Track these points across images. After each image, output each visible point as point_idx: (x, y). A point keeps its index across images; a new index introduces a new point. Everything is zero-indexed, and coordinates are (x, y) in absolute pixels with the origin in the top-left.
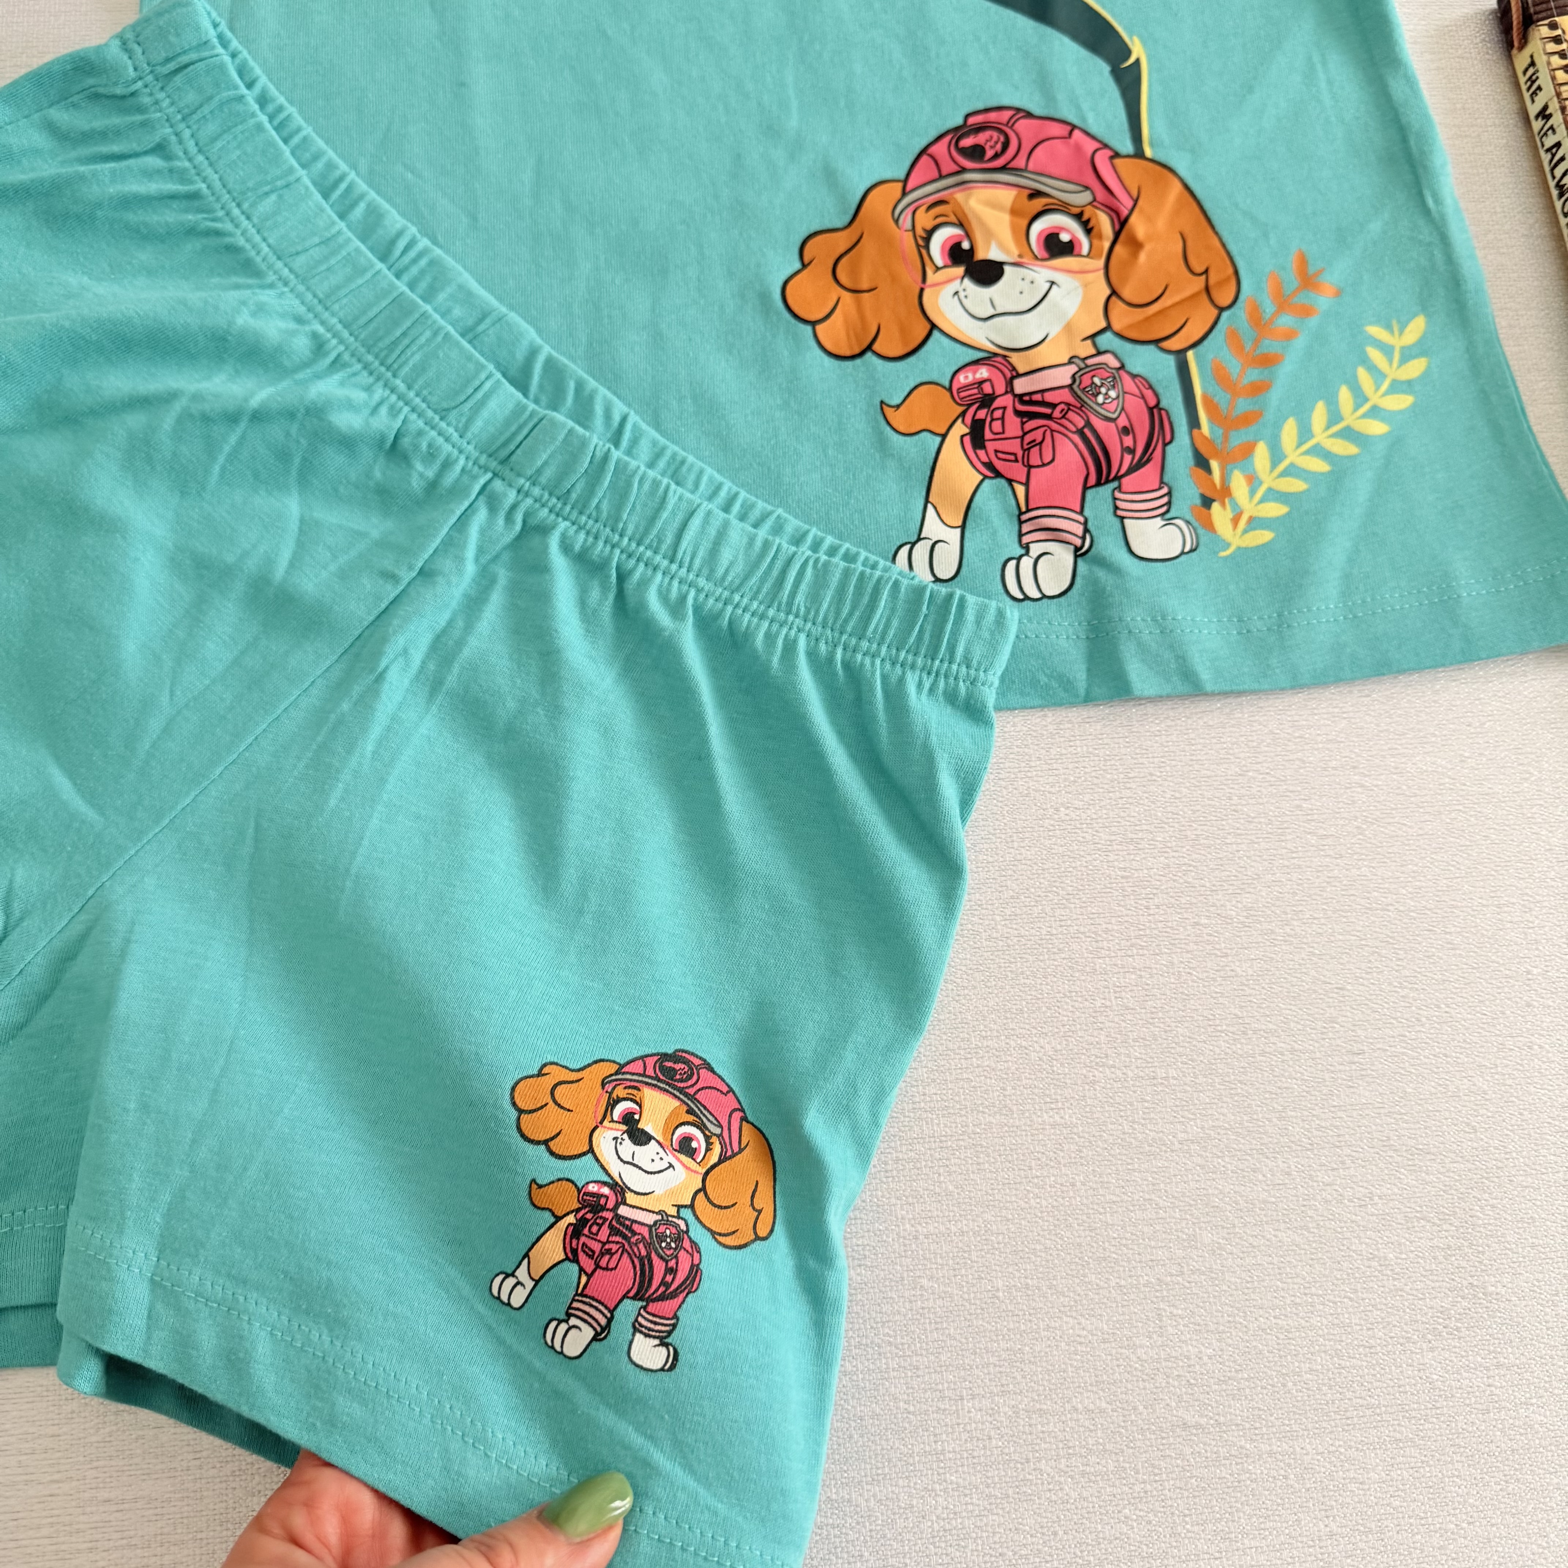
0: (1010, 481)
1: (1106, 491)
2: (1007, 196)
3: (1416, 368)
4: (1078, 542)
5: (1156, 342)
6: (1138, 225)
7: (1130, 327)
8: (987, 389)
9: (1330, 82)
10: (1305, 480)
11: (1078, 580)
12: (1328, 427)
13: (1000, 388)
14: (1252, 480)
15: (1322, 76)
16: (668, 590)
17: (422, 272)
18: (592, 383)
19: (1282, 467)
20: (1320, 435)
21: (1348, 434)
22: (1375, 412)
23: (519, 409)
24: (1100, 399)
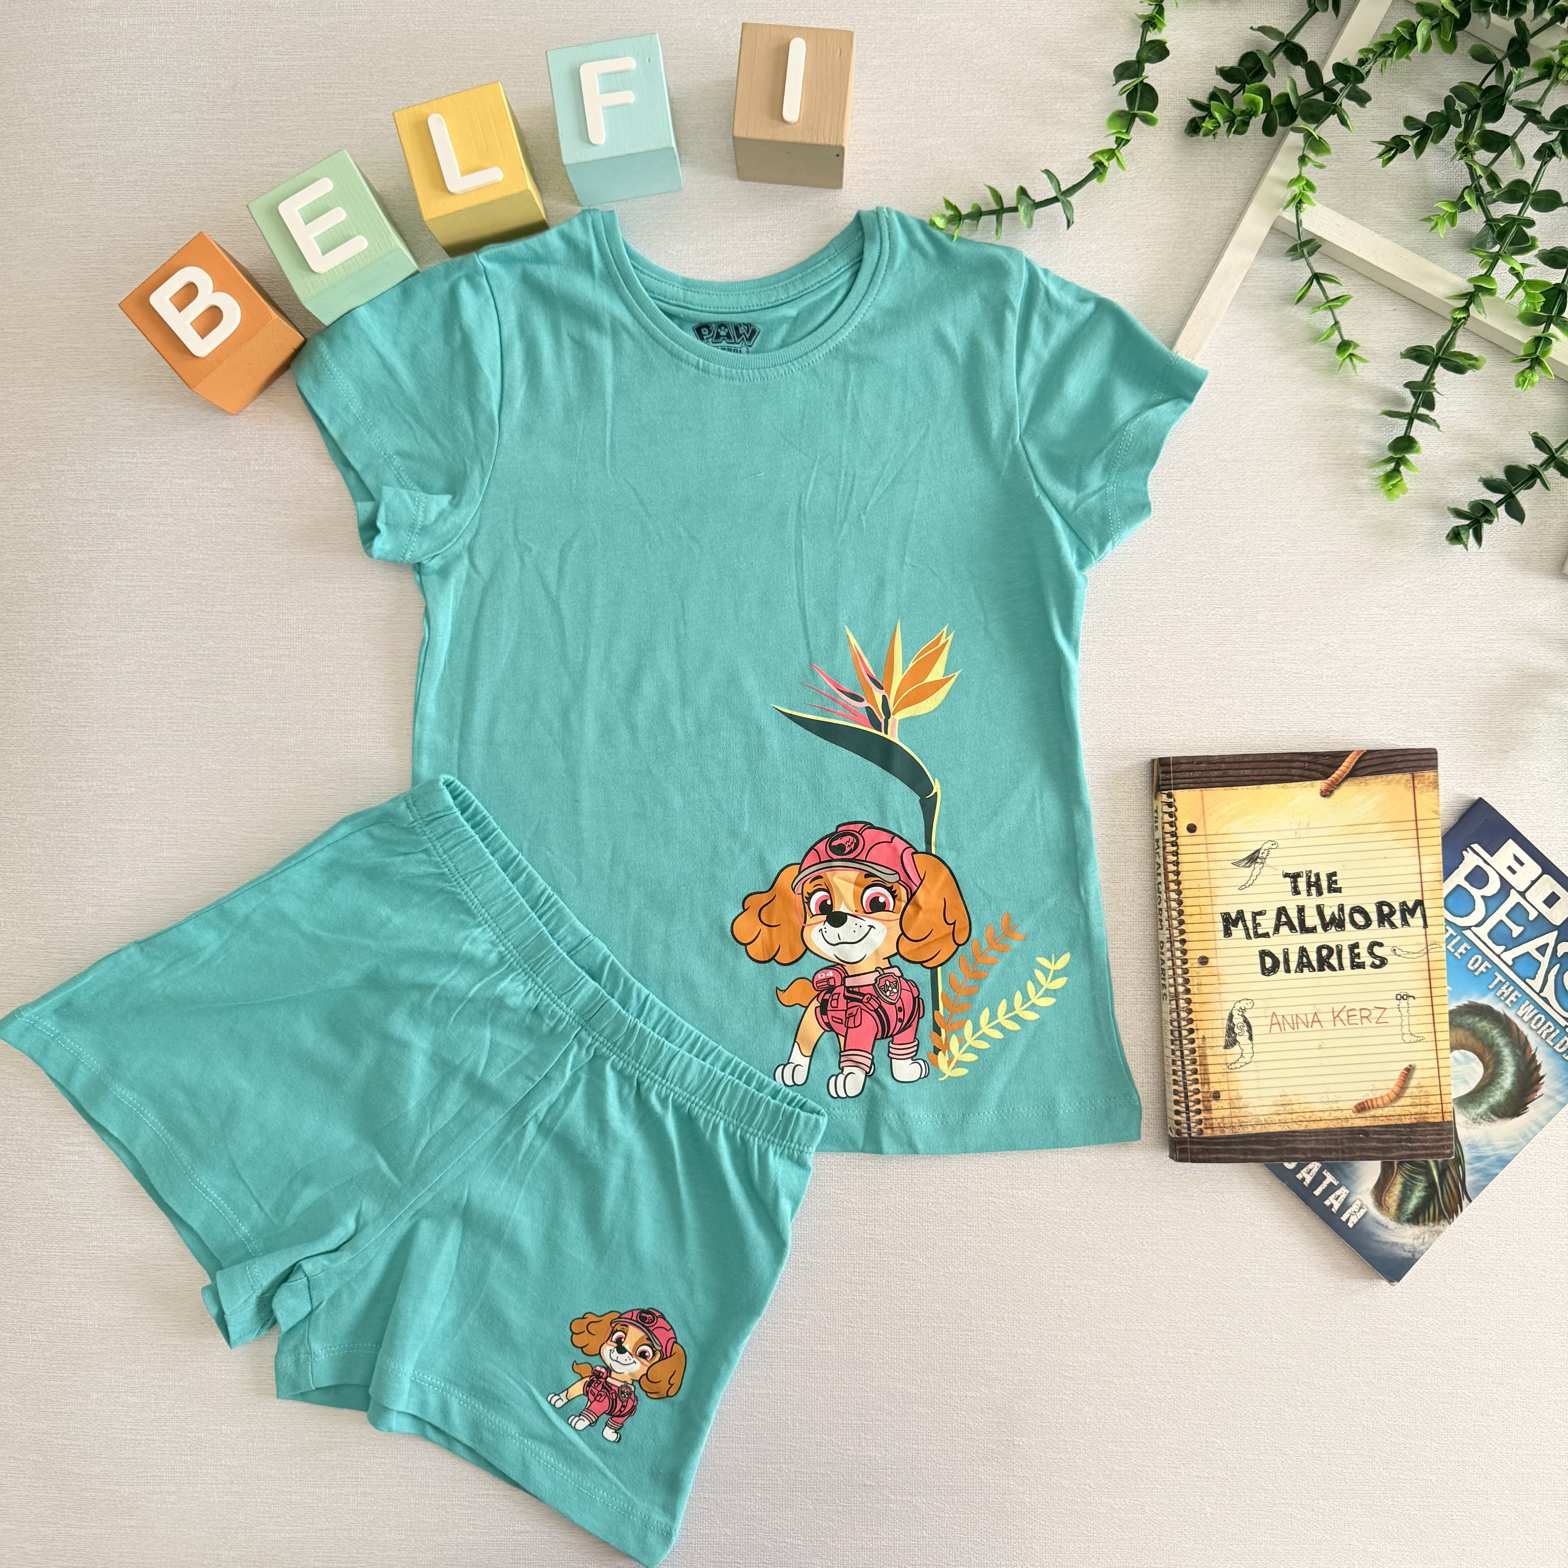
0: (837, 1034)
1: (885, 1042)
2: (853, 875)
3: (1060, 982)
4: (868, 1070)
5: (921, 963)
6: (920, 896)
7: (910, 952)
8: (832, 982)
9: (1042, 809)
10: (989, 1043)
11: (865, 1089)
12: (1006, 1014)
13: (838, 983)
14: (962, 1042)
15: (1039, 806)
16: (661, 1093)
17: (553, 915)
18: (633, 979)
19: (977, 1035)
20: (1001, 1019)
21: (1016, 1019)
22: (1033, 1007)
23: (596, 992)
24: (888, 993)
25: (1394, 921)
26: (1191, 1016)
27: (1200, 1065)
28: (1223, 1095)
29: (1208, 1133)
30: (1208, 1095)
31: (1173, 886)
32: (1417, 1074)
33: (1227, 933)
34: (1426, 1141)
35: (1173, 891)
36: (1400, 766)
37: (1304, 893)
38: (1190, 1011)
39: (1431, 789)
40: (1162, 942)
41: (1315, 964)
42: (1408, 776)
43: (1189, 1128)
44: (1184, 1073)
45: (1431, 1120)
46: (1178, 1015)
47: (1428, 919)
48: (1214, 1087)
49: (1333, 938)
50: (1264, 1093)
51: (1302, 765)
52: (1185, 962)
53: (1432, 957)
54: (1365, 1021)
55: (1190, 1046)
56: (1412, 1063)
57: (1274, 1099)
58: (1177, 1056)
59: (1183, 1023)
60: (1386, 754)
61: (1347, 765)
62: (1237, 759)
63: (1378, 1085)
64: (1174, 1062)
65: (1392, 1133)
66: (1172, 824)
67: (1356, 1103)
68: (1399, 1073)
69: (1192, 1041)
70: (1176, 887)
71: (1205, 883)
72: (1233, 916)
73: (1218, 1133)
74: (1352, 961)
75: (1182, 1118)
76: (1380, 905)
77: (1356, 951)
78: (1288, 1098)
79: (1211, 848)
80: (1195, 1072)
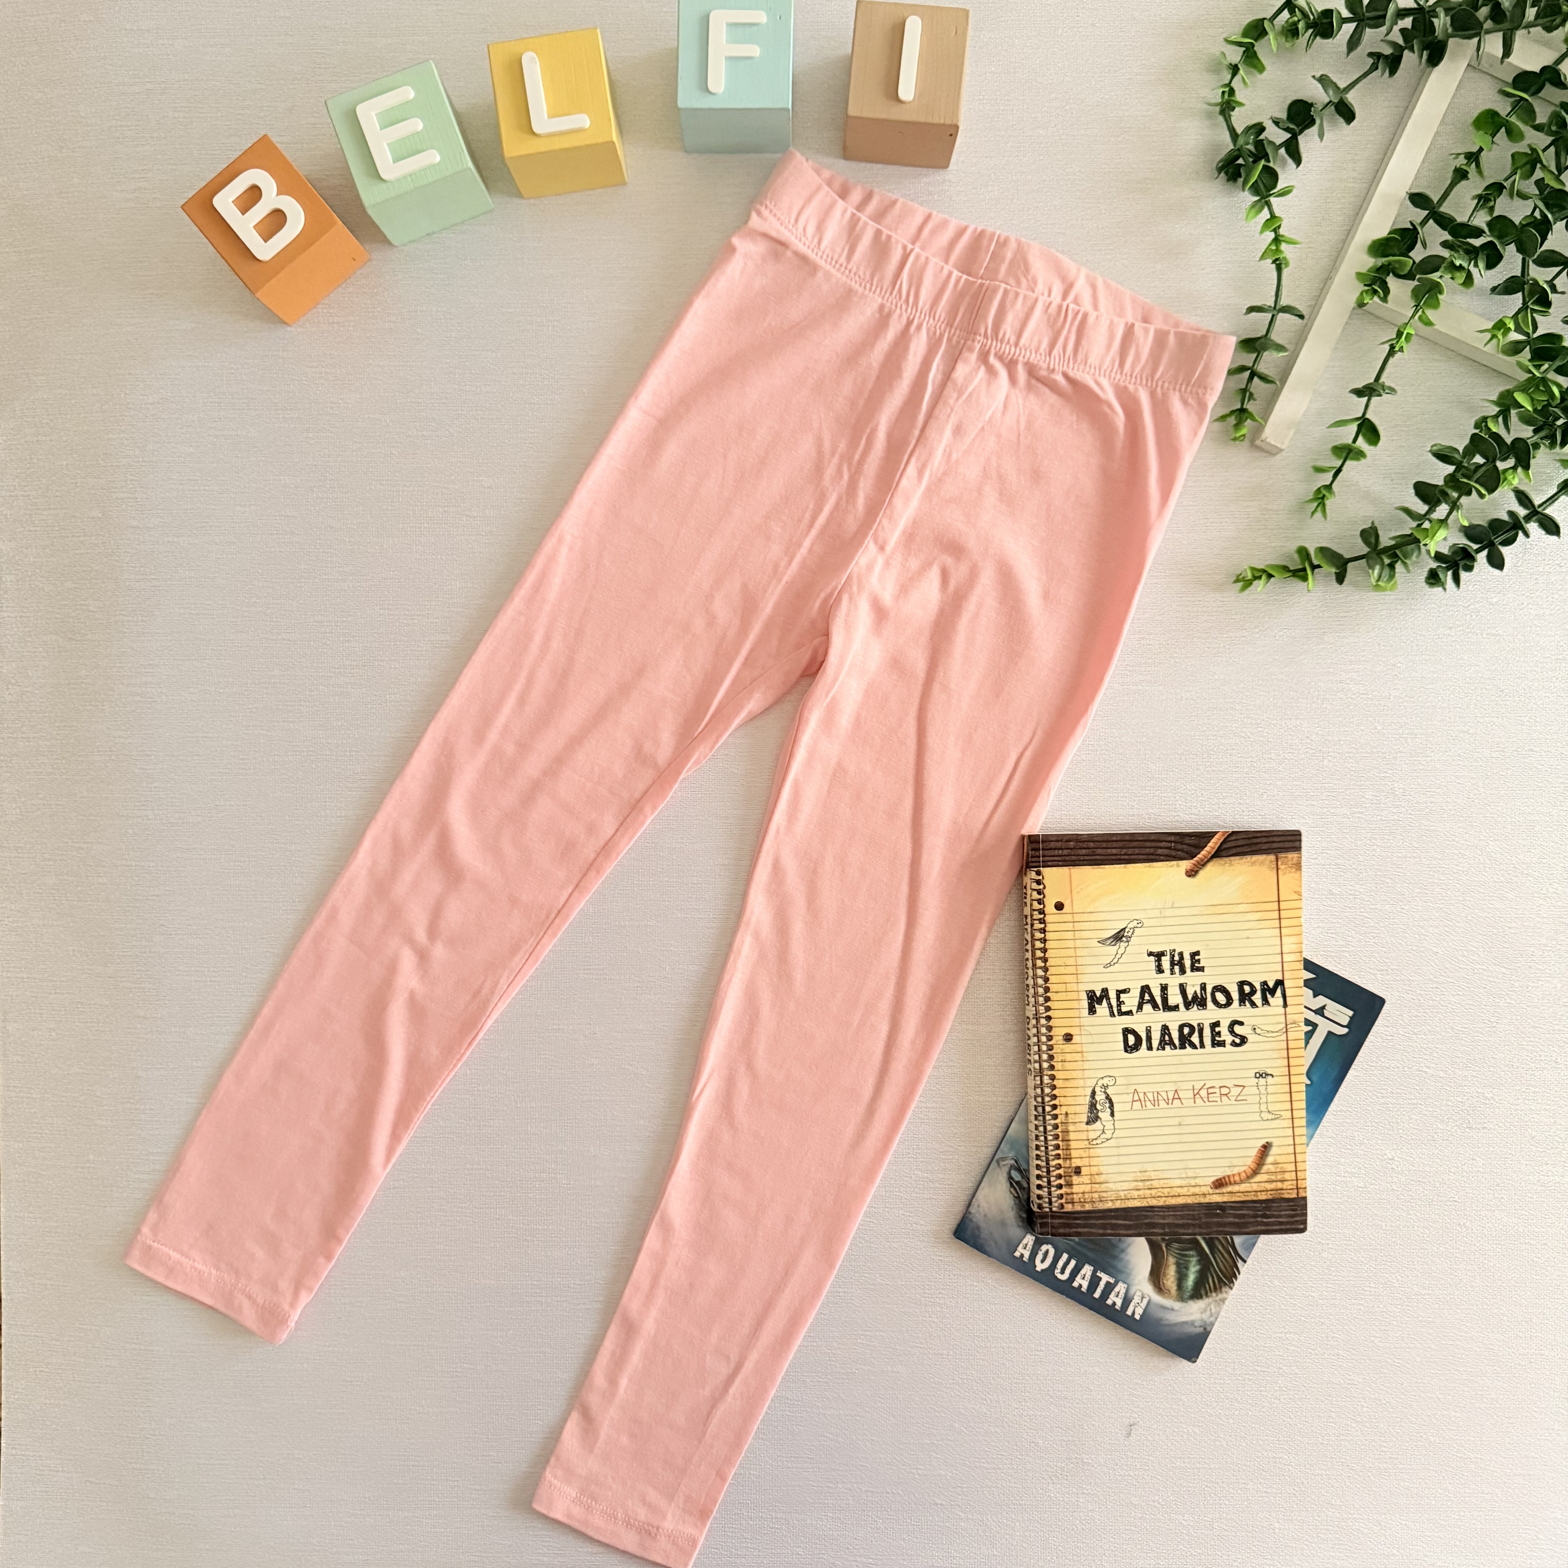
25: (1256, 1001)
26: (1054, 1092)
27: (1063, 1141)
28: (1084, 1171)
29: (1069, 1208)
30: (1070, 1170)
31: (1039, 963)
32: (1274, 1151)
33: (1092, 1011)
34: (1280, 1216)
35: (1040, 968)
36: (1264, 847)
37: (1167, 972)
38: (1054, 1087)
39: (1294, 870)
40: (1028, 1018)
41: (1177, 1042)
42: (1272, 857)
43: (1050, 1203)
44: (1047, 1148)
45: (1286, 1196)
46: (1042, 1090)
47: (1288, 999)
48: (1076, 1163)
49: (1194, 1016)
50: (1123, 1168)
51: (1168, 845)
52: (1050, 1038)
53: (1291, 1036)
54: (1224, 1098)
55: (1053, 1122)
56: (1269, 1140)
57: (1134, 1175)
58: (1040, 1132)
59: (1047, 1099)
60: (1250, 836)
61: (1213, 845)
62: (1105, 838)
63: (1235, 1162)
64: (1037, 1137)
65: (1248, 1208)
66: (1040, 902)
67: (1214, 1179)
68: (1256, 1150)
69: (1055, 1117)
70: (1043, 964)
71: (1071, 961)
72: (1098, 994)
73: (1078, 1208)
74: (1213, 1040)
75: (1044, 1193)
76: (1241, 984)
77: (1217, 1029)
78: (1147, 1174)
79: (1078, 926)
80: (1057, 1147)
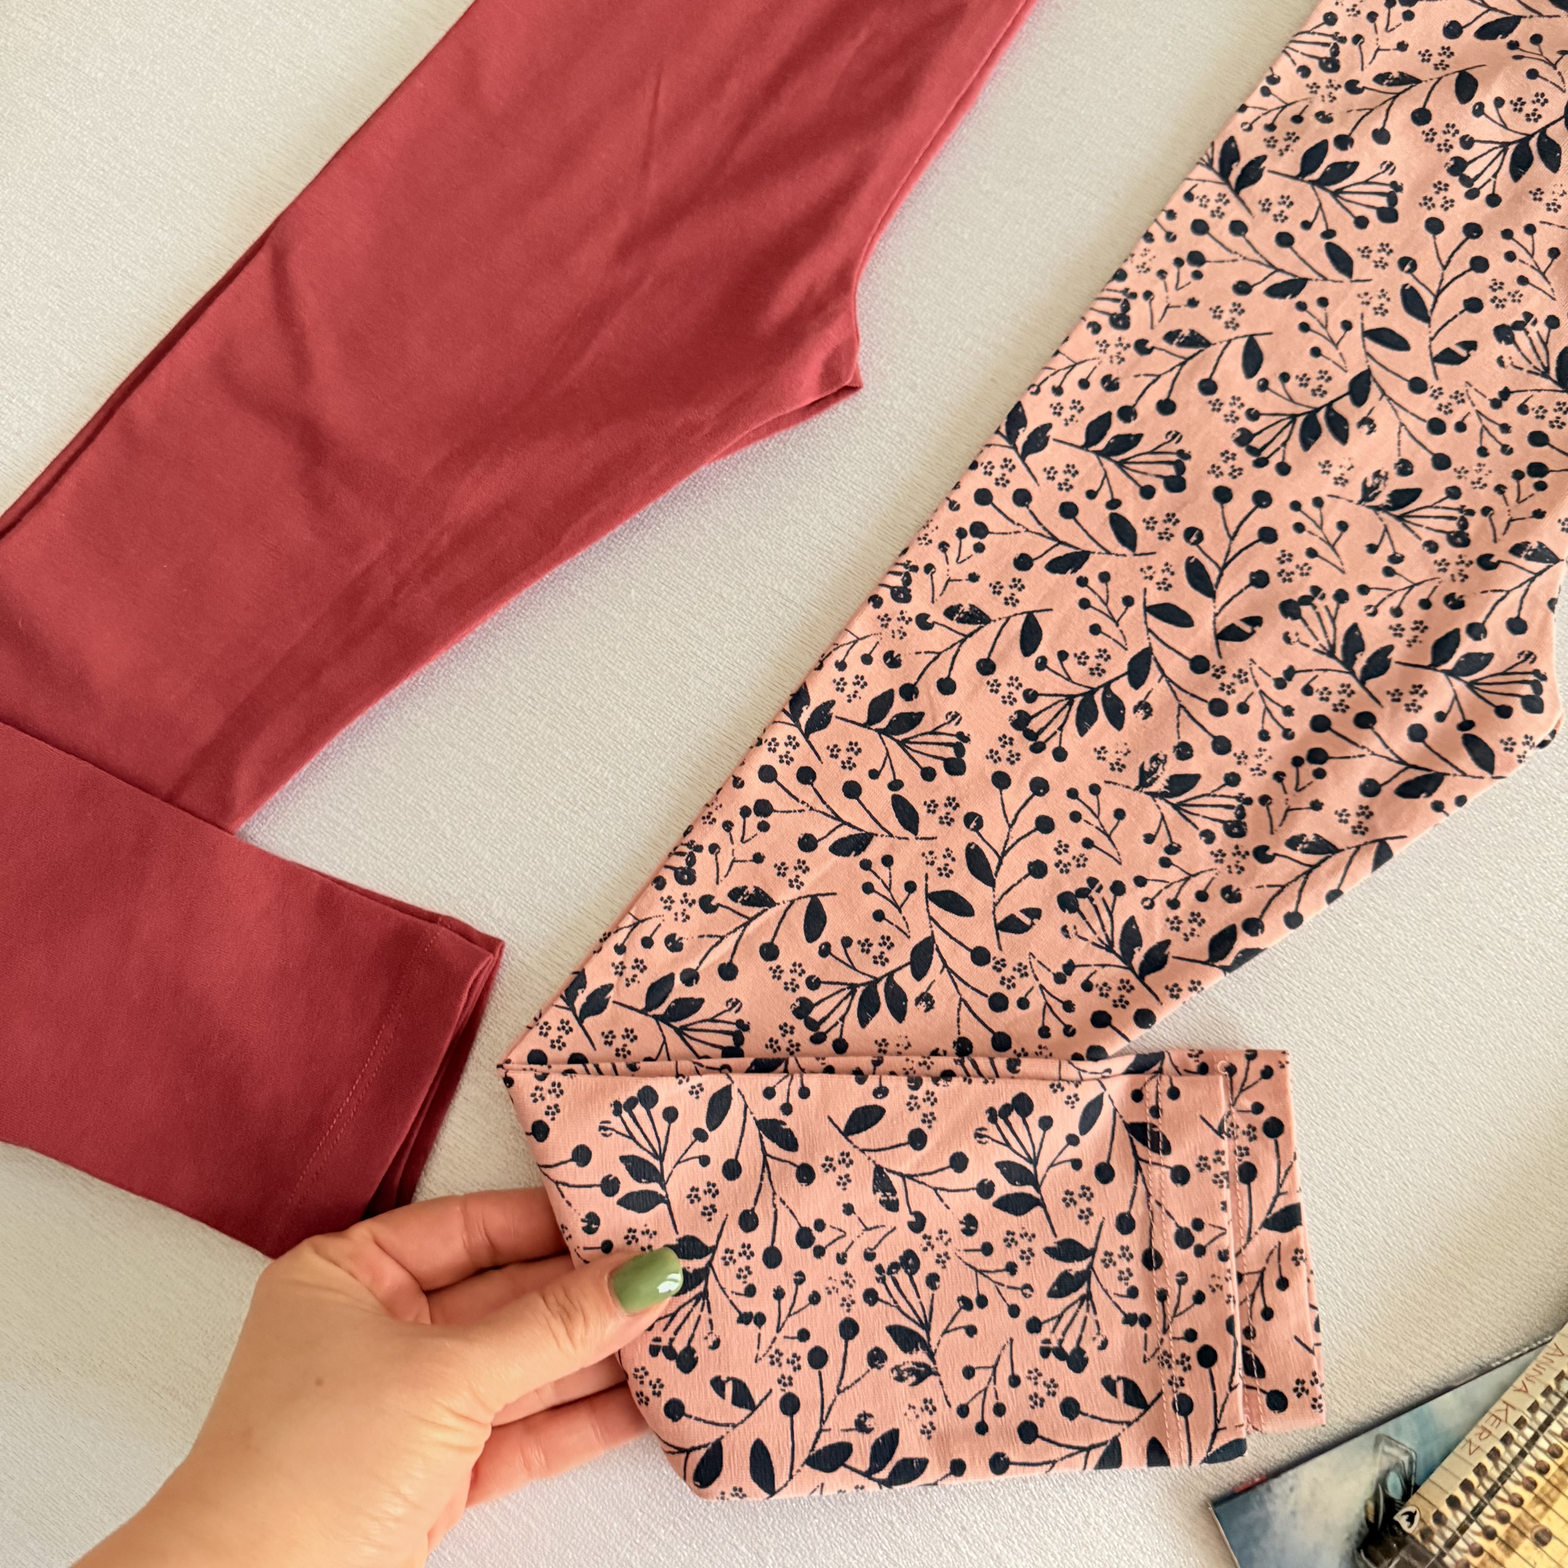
30: (1531, 1524)
43: (1451, 1544)
44: (1523, 1454)
75: (1455, 1519)
80: (1543, 1470)
